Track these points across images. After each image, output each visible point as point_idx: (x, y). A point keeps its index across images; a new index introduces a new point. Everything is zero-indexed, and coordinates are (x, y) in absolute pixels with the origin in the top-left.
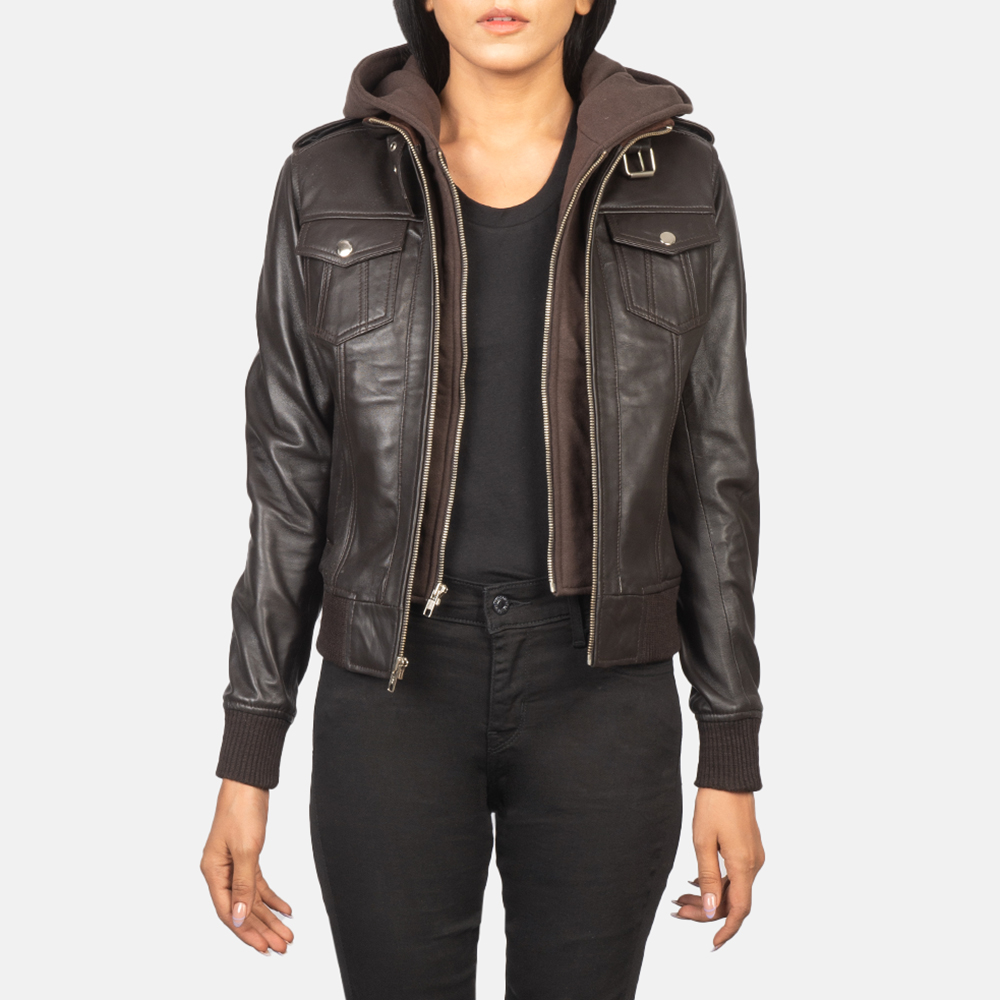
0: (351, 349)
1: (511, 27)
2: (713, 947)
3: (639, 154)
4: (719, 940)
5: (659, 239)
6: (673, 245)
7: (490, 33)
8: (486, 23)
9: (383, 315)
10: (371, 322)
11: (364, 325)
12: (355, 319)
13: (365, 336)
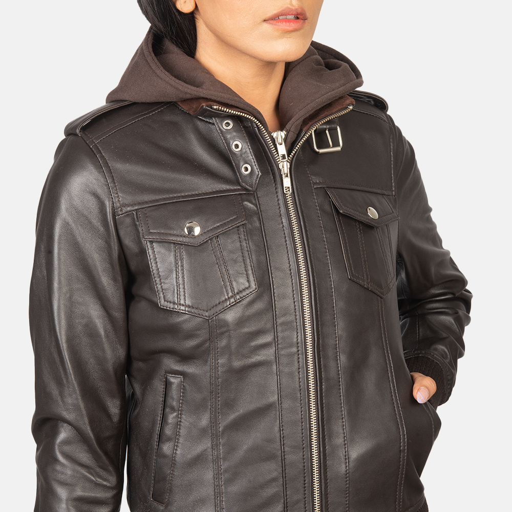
0: (223, 321)
7: (278, 30)
8: (272, 21)
9: (247, 285)
10: (238, 293)
11: (232, 297)
12: (222, 293)
13: (234, 307)
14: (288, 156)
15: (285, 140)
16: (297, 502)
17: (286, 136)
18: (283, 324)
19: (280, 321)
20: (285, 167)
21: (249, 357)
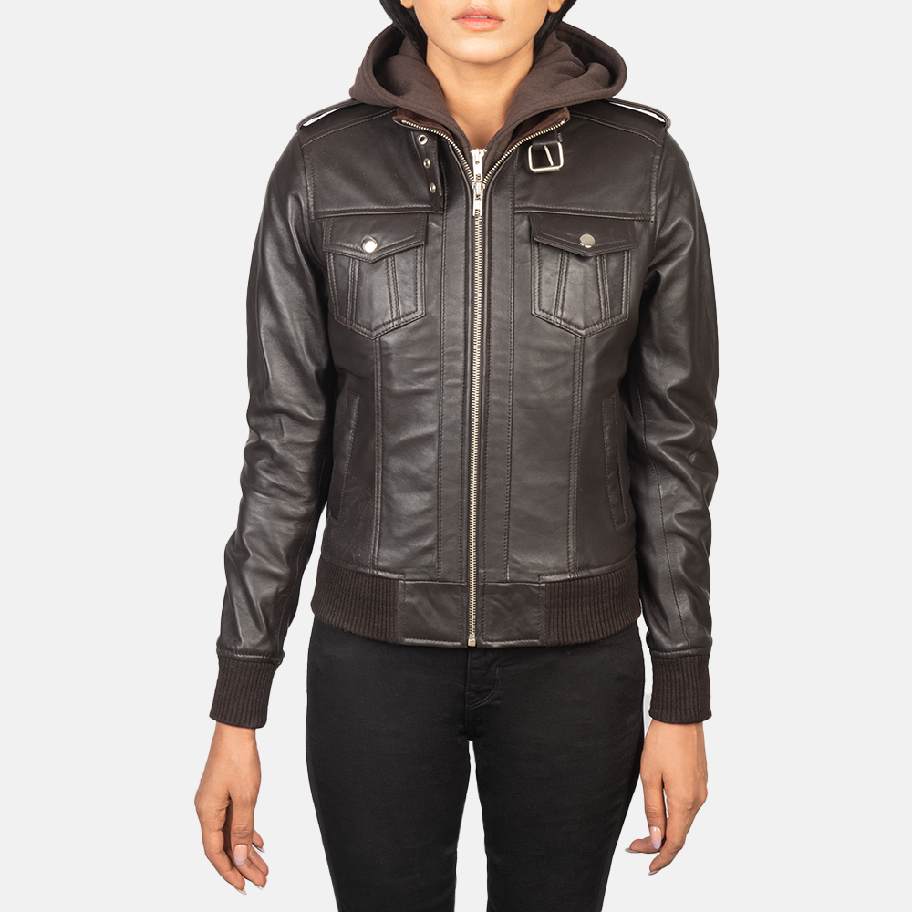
0: (386, 343)
1: (487, 24)
2: (649, 871)
3: (547, 149)
4: (654, 867)
5: (579, 242)
6: (593, 247)
7: (466, 29)
8: (462, 20)
9: (414, 309)
10: (403, 316)
11: (396, 319)
12: (386, 314)
13: (399, 330)
14: (484, 177)
15: (485, 159)
16: (451, 536)
17: (486, 155)
18: (449, 353)
19: (447, 350)
20: (478, 189)
21: (412, 384)
